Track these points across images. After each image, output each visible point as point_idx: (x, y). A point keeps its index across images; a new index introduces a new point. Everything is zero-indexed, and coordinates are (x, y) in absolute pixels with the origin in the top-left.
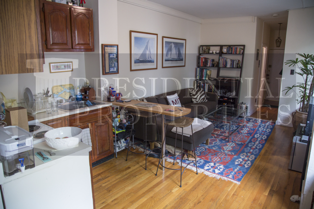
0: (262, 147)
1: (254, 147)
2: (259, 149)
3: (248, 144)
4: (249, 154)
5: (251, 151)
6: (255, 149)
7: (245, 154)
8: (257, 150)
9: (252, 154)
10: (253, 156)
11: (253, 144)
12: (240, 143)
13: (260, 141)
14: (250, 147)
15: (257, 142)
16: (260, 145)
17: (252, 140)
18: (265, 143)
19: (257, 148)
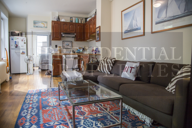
0: (20, 113)
1: (30, 110)
2: (24, 109)
3: (39, 111)
4: (31, 102)
5: (31, 106)
6: (28, 108)
7: (35, 102)
8: (26, 108)
9: (29, 103)
10: (27, 102)
11: (32, 113)
12: (47, 108)
13: (26, 121)
14: (34, 108)
15: (28, 117)
16: (24, 115)
17: (36, 118)
18: (17, 121)
19: (26, 109)
